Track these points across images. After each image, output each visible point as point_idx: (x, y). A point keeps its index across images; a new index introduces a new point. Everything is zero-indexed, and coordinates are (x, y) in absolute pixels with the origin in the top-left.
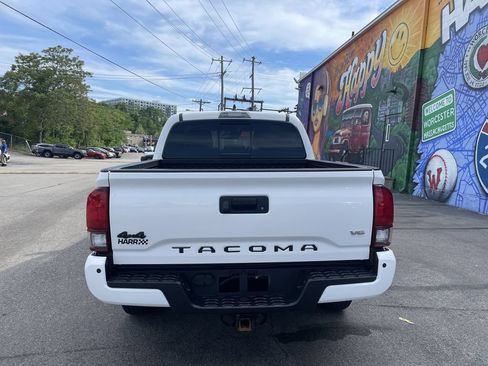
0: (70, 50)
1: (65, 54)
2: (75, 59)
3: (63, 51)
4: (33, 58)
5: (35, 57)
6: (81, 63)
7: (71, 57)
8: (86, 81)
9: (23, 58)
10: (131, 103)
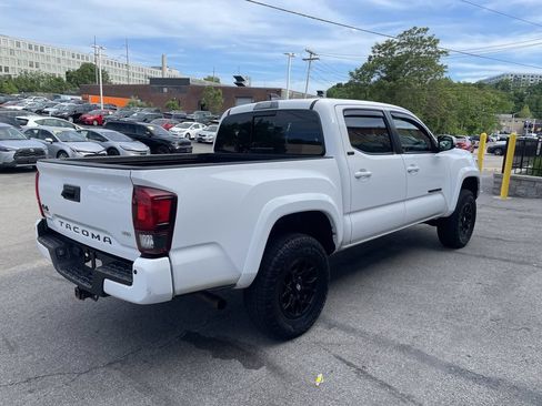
0: (427, 29)
1: (420, 35)
2: (430, 38)
3: (419, 32)
4: (388, 46)
5: (391, 44)
6: (436, 42)
7: (426, 37)
8: (442, 61)
9: (379, 47)
10: (517, 78)
